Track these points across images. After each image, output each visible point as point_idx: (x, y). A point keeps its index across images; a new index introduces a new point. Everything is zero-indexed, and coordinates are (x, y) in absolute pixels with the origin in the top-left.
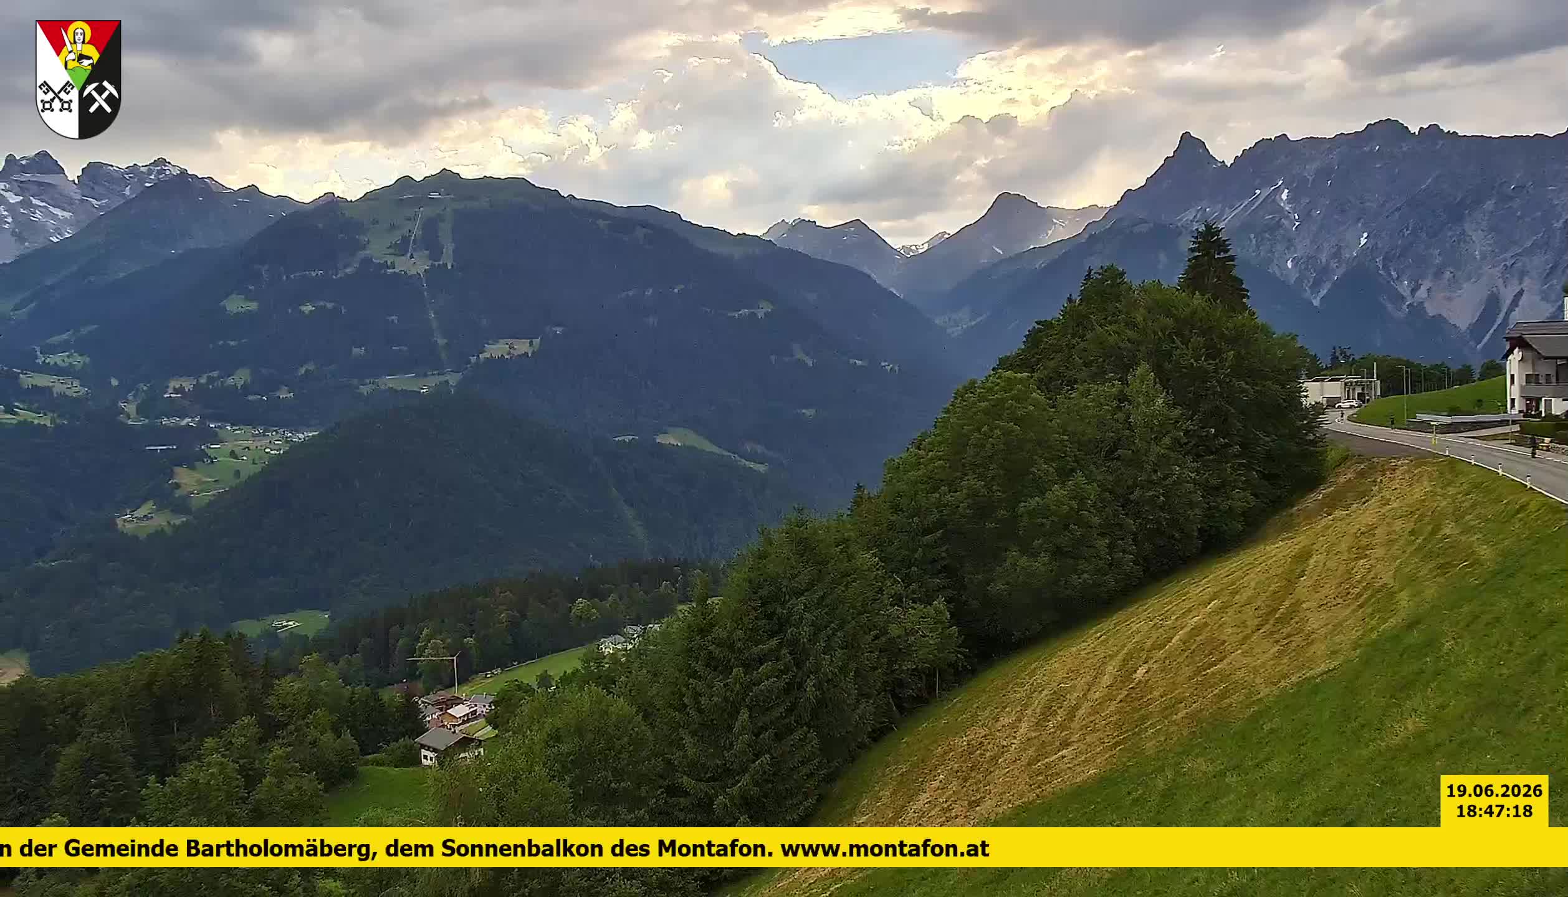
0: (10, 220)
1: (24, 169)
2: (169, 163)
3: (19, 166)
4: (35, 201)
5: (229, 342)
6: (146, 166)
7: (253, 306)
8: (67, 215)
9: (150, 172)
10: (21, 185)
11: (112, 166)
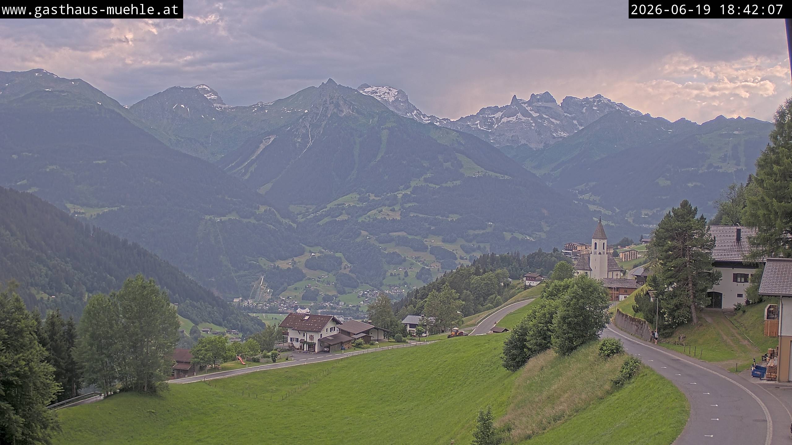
0: (534, 125)
1: (538, 100)
2: (603, 97)
3: (536, 99)
4: (544, 116)
5: (663, 197)
6: (592, 98)
7: (669, 182)
8: (558, 122)
9: (594, 101)
10: (538, 108)
11: (577, 98)
